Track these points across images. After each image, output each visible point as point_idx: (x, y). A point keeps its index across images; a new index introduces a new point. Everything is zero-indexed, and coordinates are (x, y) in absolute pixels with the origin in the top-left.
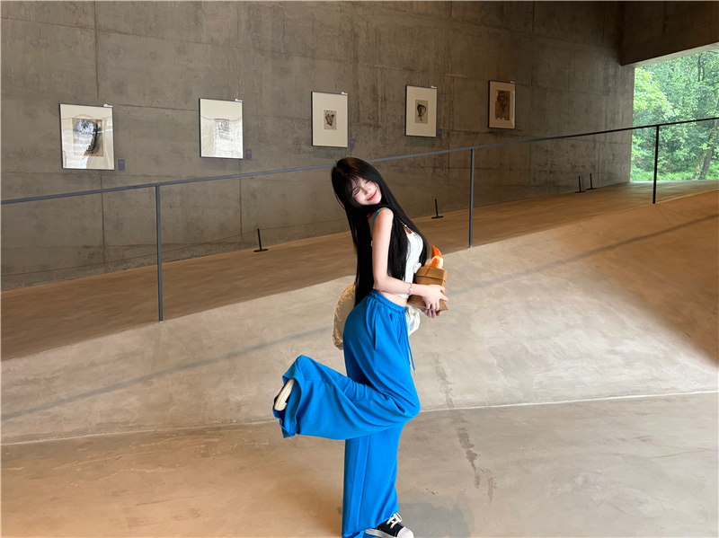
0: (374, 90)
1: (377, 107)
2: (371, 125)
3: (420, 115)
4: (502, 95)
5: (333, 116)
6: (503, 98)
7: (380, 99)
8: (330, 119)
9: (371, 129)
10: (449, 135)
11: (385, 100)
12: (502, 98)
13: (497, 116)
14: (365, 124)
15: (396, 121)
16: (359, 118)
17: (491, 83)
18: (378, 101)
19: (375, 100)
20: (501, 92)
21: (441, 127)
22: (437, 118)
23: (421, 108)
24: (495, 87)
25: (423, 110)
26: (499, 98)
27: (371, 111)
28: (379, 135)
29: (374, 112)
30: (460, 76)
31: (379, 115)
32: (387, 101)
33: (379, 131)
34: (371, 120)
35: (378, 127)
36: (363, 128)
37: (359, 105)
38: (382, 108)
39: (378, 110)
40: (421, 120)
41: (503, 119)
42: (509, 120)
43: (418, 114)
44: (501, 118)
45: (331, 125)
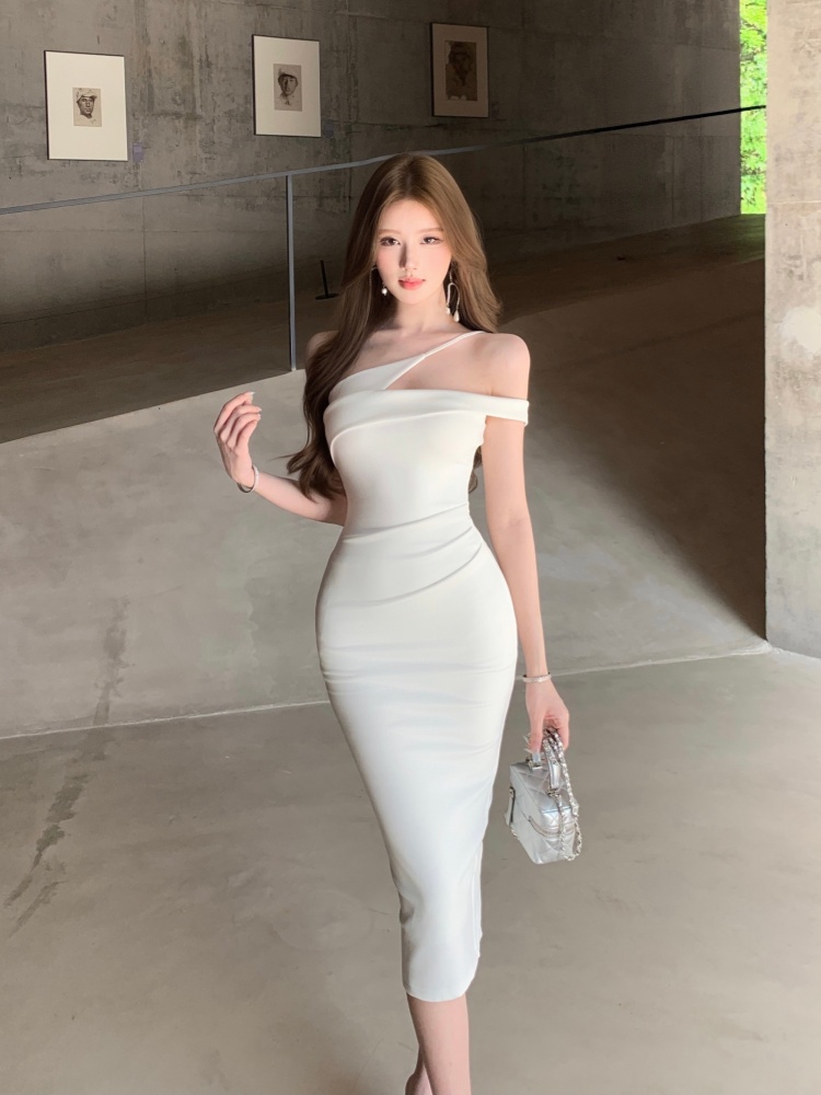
0: (183, 45)
1: (192, 80)
2: (178, 115)
3: (285, 94)
4: (460, 50)
5: (93, 98)
6: (461, 56)
7: (196, 64)
8: (87, 105)
9: (180, 124)
10: (349, 132)
11: (209, 65)
12: (459, 58)
13: (451, 93)
14: (165, 114)
15: (234, 106)
16: (151, 102)
17: (434, 25)
18: (192, 67)
19: (186, 64)
20: (456, 46)
21: (333, 116)
22: (322, 98)
23: (286, 80)
24: (444, 36)
25: (291, 84)
26: (453, 57)
27: (179, 88)
28: (198, 135)
29: (184, 88)
30: (369, 14)
31: (197, 94)
32: (213, 67)
33: (198, 127)
34: (179, 105)
35: (193, 117)
36: (162, 121)
37: (150, 75)
38: (201, 81)
39: (193, 86)
40: (288, 103)
41: (464, 97)
42: (475, 99)
43: (281, 92)
44: (460, 97)
45: (89, 116)
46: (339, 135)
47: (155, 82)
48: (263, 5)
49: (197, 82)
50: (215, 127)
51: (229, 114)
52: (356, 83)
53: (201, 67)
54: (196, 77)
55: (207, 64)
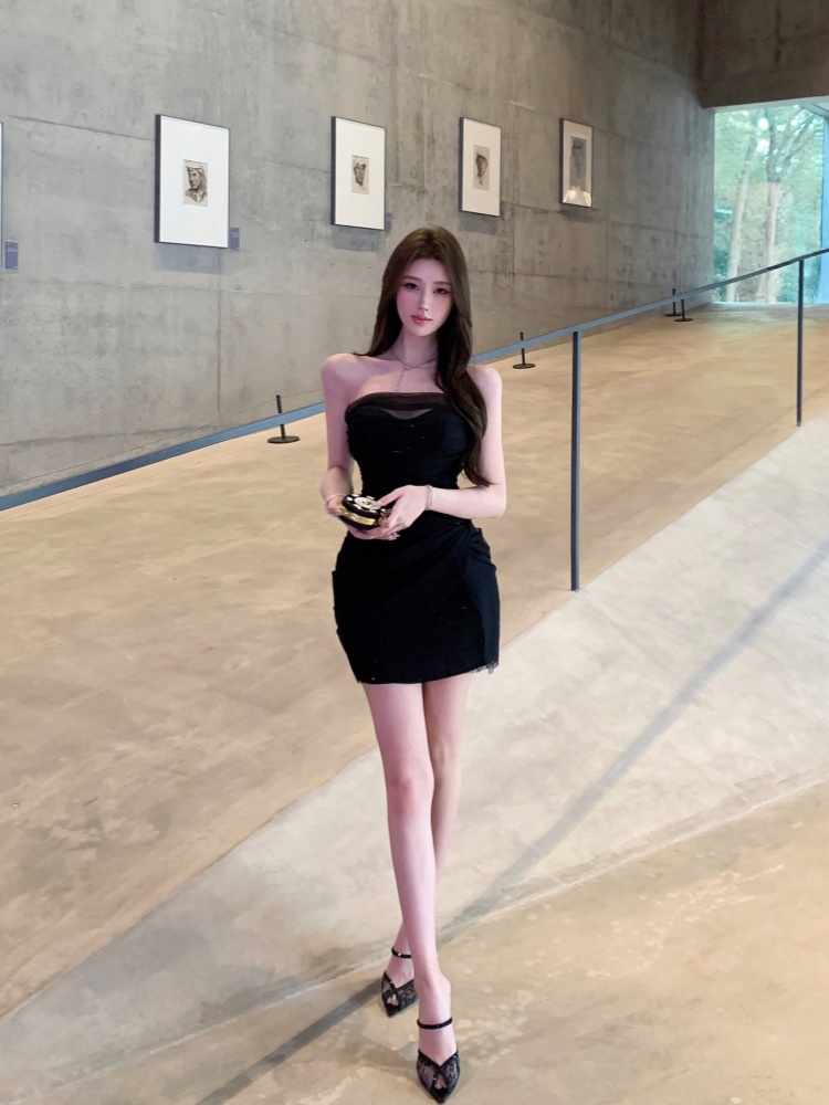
0: (418, 120)
1: (422, 154)
2: (413, 188)
3: (479, 175)
5: (364, 166)
7: (426, 140)
8: (360, 173)
9: (414, 196)
10: (513, 214)
11: (434, 141)
12: (577, 152)
14: (406, 186)
15: (447, 183)
16: (397, 175)
18: (423, 144)
19: (419, 140)
20: (576, 141)
21: (504, 199)
23: (481, 162)
25: (483, 166)
26: (573, 151)
27: (414, 162)
29: (418, 163)
30: (526, 106)
32: (436, 144)
33: (425, 200)
34: (414, 178)
35: (423, 192)
36: (404, 193)
37: (397, 149)
39: (423, 160)
41: (579, 186)
42: (584, 190)
43: (477, 172)
44: (576, 186)
45: (361, 183)
46: (507, 214)
47: (401, 154)
48: (467, 89)
49: (426, 158)
50: (436, 200)
51: (444, 188)
52: (518, 167)
53: (429, 144)
54: (426, 152)
55: (432, 141)
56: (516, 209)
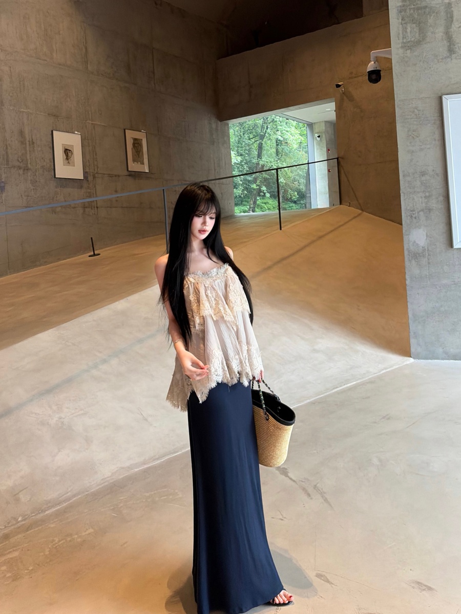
0: (21, 133)
1: (26, 150)
2: (20, 168)
3: (67, 159)
4: (136, 142)
6: (137, 143)
7: (28, 143)
9: (21, 172)
10: (94, 177)
11: (33, 143)
12: (136, 145)
13: (134, 161)
14: (14, 167)
15: (45, 164)
16: (8, 161)
17: (126, 130)
18: (26, 145)
19: (23, 143)
20: (135, 140)
21: (87, 170)
22: (83, 161)
23: (67, 152)
24: (131, 135)
25: (70, 154)
26: (134, 144)
27: (20, 154)
28: (29, 177)
29: (22, 155)
30: (99, 123)
31: (28, 158)
32: (35, 145)
33: (29, 174)
34: (20, 162)
35: (27, 170)
36: (13, 170)
37: (7, 148)
38: (30, 151)
39: (26, 153)
40: (69, 163)
41: (139, 163)
42: (143, 164)
43: (65, 157)
44: (138, 162)
46: (90, 178)
47: (9, 151)
48: (56, 116)
49: (28, 152)
50: (37, 174)
51: (43, 167)
52: (96, 154)
53: (30, 145)
54: (28, 149)
55: (32, 143)
56: (96, 175)
